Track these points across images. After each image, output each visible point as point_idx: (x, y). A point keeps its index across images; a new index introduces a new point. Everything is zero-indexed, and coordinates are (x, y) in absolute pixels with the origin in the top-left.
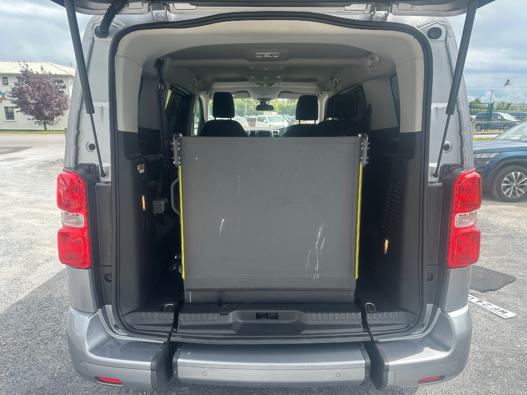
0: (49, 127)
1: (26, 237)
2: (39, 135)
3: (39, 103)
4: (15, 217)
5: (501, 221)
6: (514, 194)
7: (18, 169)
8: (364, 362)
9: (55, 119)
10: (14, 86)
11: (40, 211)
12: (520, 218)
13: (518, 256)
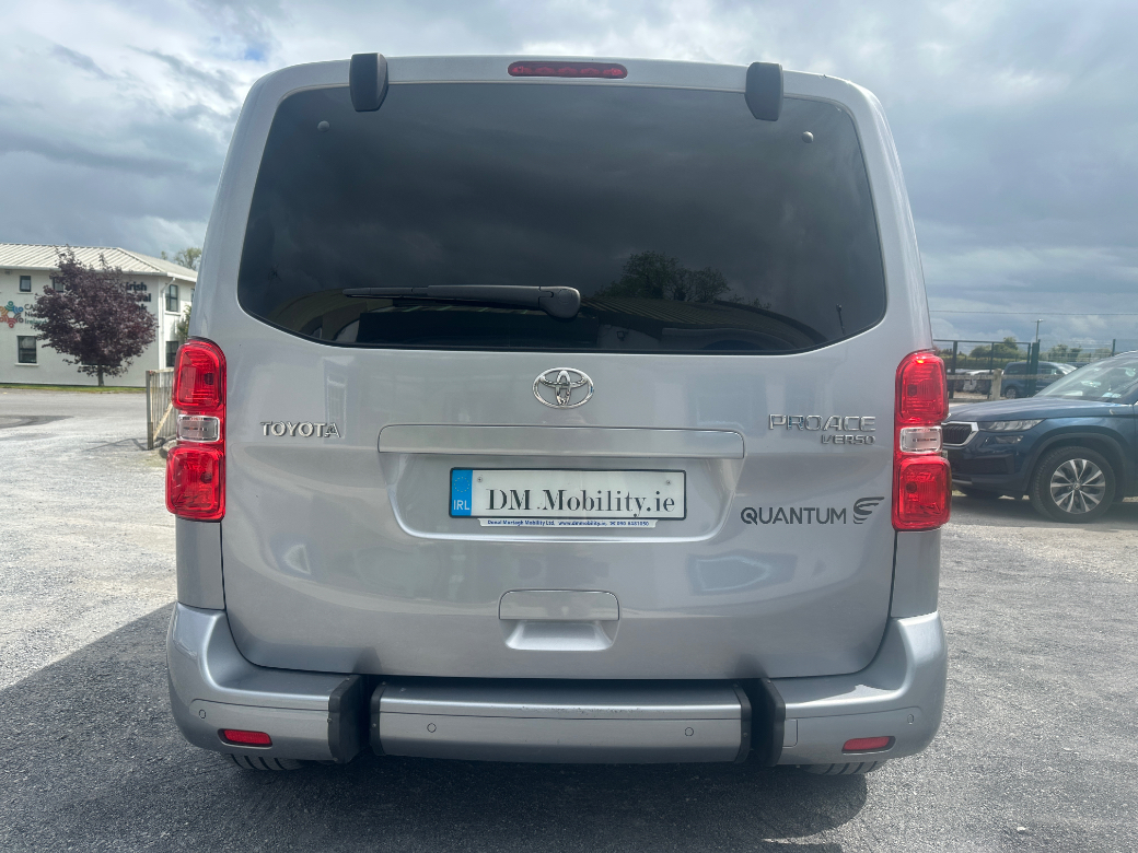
0: (108, 380)
1: (60, 563)
2: (86, 394)
3: (92, 328)
4: (36, 530)
5: (1049, 553)
6: (1078, 505)
7: (41, 453)
8: (739, 707)
9: (123, 363)
10: (43, 294)
11: (89, 523)
12: (1089, 549)
13: (1079, 609)
